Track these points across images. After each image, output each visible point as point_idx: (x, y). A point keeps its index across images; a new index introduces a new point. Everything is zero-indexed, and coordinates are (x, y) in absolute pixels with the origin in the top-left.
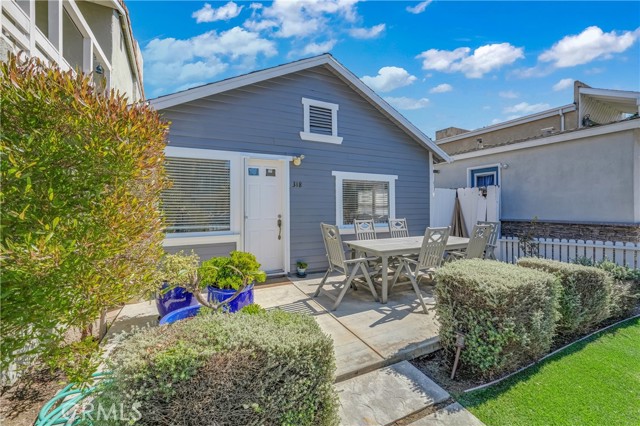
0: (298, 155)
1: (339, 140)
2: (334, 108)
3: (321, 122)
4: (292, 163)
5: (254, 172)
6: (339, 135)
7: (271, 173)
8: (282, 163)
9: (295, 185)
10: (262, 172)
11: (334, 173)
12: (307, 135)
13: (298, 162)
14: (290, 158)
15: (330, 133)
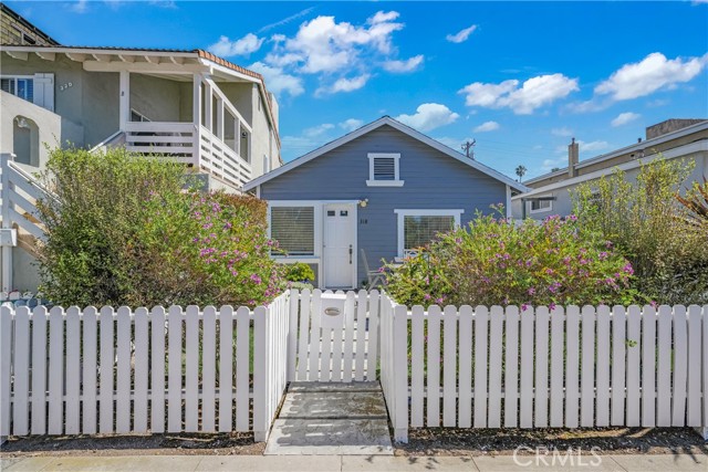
0: (363, 199)
1: (401, 184)
2: (397, 156)
3: (384, 170)
4: (359, 205)
5: (331, 213)
6: (401, 179)
7: (344, 214)
8: (351, 206)
9: (362, 222)
10: (338, 213)
11: (396, 211)
12: (372, 182)
13: (364, 204)
14: (357, 202)
15: (393, 178)
